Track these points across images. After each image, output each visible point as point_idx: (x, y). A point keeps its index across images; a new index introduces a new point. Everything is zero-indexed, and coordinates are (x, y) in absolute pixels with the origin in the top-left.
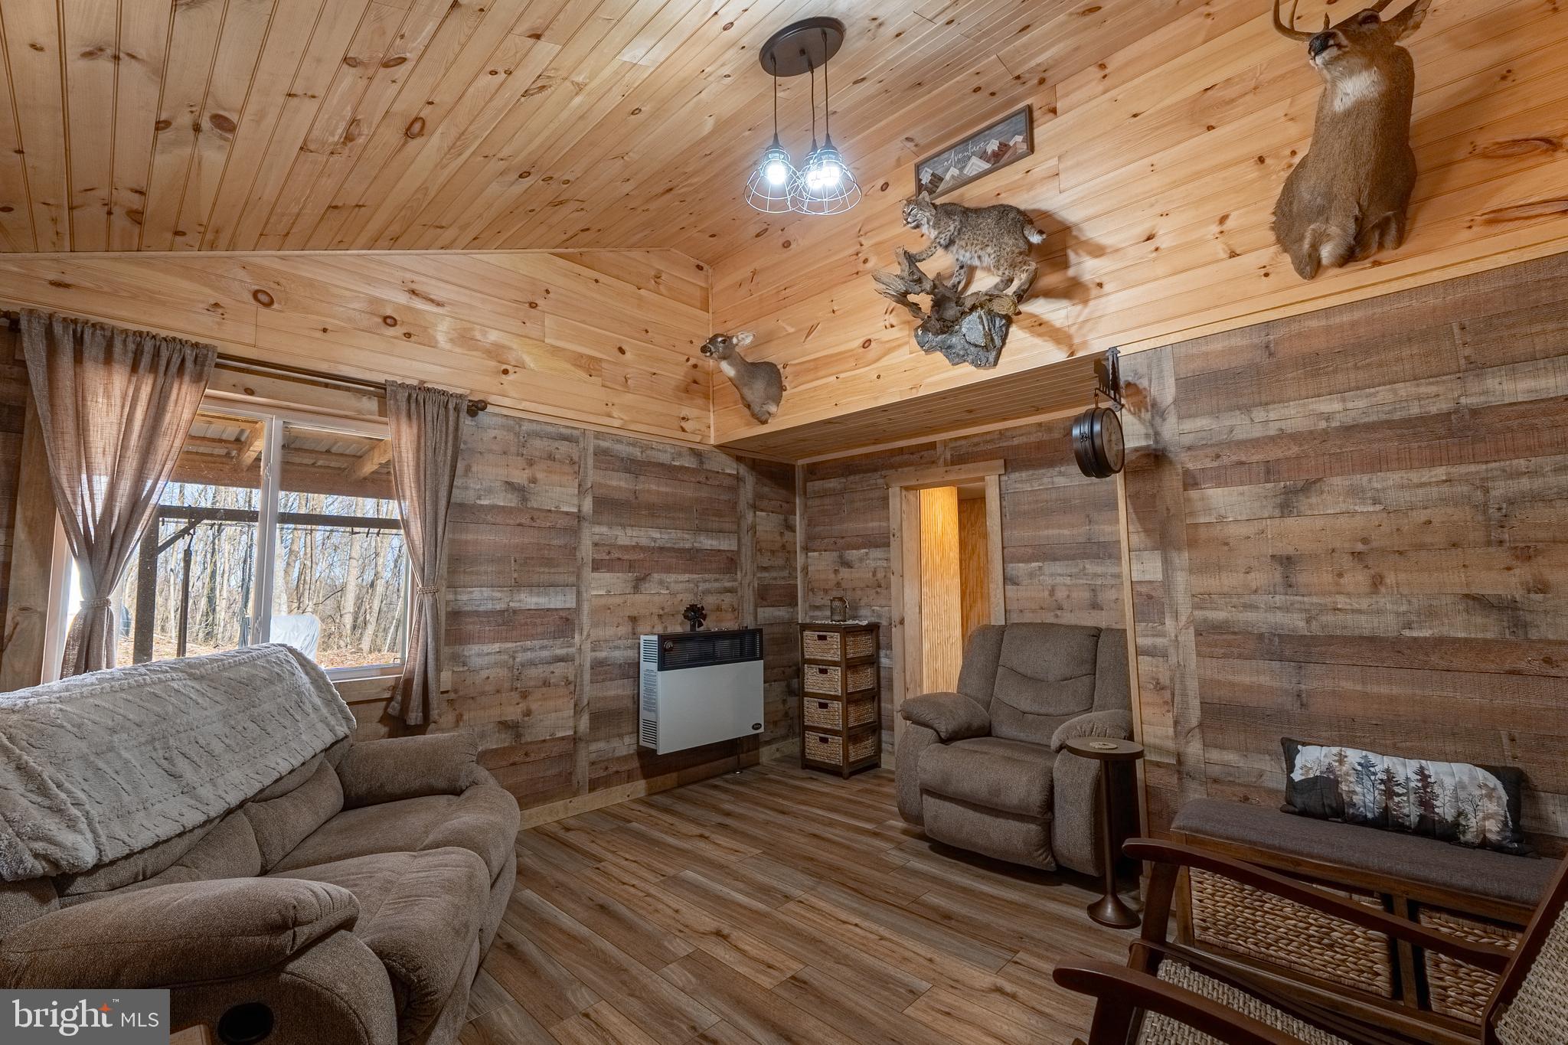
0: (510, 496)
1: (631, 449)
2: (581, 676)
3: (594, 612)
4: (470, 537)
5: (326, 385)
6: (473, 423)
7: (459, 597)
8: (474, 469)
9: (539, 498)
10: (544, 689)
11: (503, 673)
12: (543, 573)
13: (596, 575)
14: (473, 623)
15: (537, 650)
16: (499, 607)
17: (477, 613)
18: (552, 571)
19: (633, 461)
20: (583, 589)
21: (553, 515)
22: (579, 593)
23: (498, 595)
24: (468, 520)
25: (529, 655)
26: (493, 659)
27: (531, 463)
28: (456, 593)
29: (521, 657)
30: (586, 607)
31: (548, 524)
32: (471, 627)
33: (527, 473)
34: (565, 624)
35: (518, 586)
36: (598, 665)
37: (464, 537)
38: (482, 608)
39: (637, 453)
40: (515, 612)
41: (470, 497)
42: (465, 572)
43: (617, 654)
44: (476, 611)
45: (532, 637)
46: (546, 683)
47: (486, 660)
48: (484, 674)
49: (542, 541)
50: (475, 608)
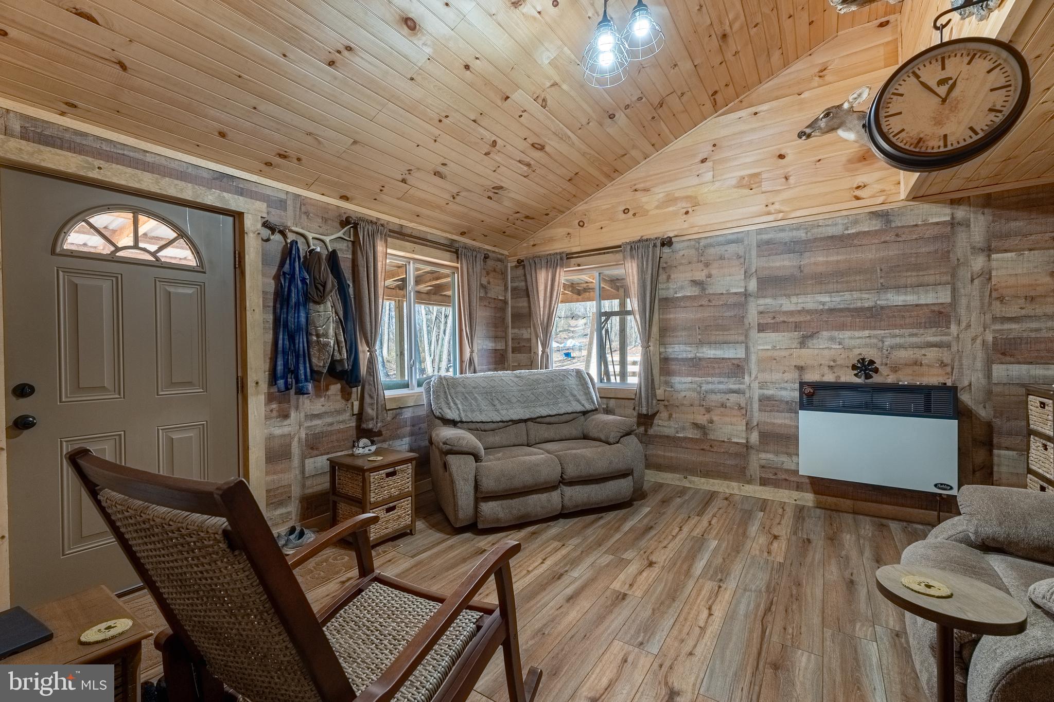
0: (694, 289)
1: (795, 233)
2: (751, 405)
3: (760, 361)
4: (672, 316)
5: (604, 253)
6: (671, 250)
7: (667, 350)
8: (672, 277)
9: (714, 287)
10: (722, 409)
11: (694, 395)
12: (719, 335)
13: (762, 335)
14: (676, 365)
15: (716, 384)
16: (690, 356)
17: (677, 359)
18: (725, 333)
19: (796, 242)
20: (751, 345)
21: (724, 296)
22: (747, 348)
23: (689, 349)
24: (670, 307)
25: (710, 386)
26: (688, 386)
27: (707, 265)
28: (665, 348)
29: (704, 387)
30: (753, 358)
31: (721, 303)
32: (674, 367)
33: (705, 272)
34: (738, 369)
35: (701, 343)
36: (764, 400)
37: (668, 316)
38: (680, 357)
39: (802, 234)
40: (700, 359)
41: (670, 294)
42: (670, 336)
43: (784, 393)
44: (677, 358)
45: (712, 376)
46: (723, 405)
47: (684, 386)
48: (683, 394)
49: (717, 314)
50: (677, 357)
